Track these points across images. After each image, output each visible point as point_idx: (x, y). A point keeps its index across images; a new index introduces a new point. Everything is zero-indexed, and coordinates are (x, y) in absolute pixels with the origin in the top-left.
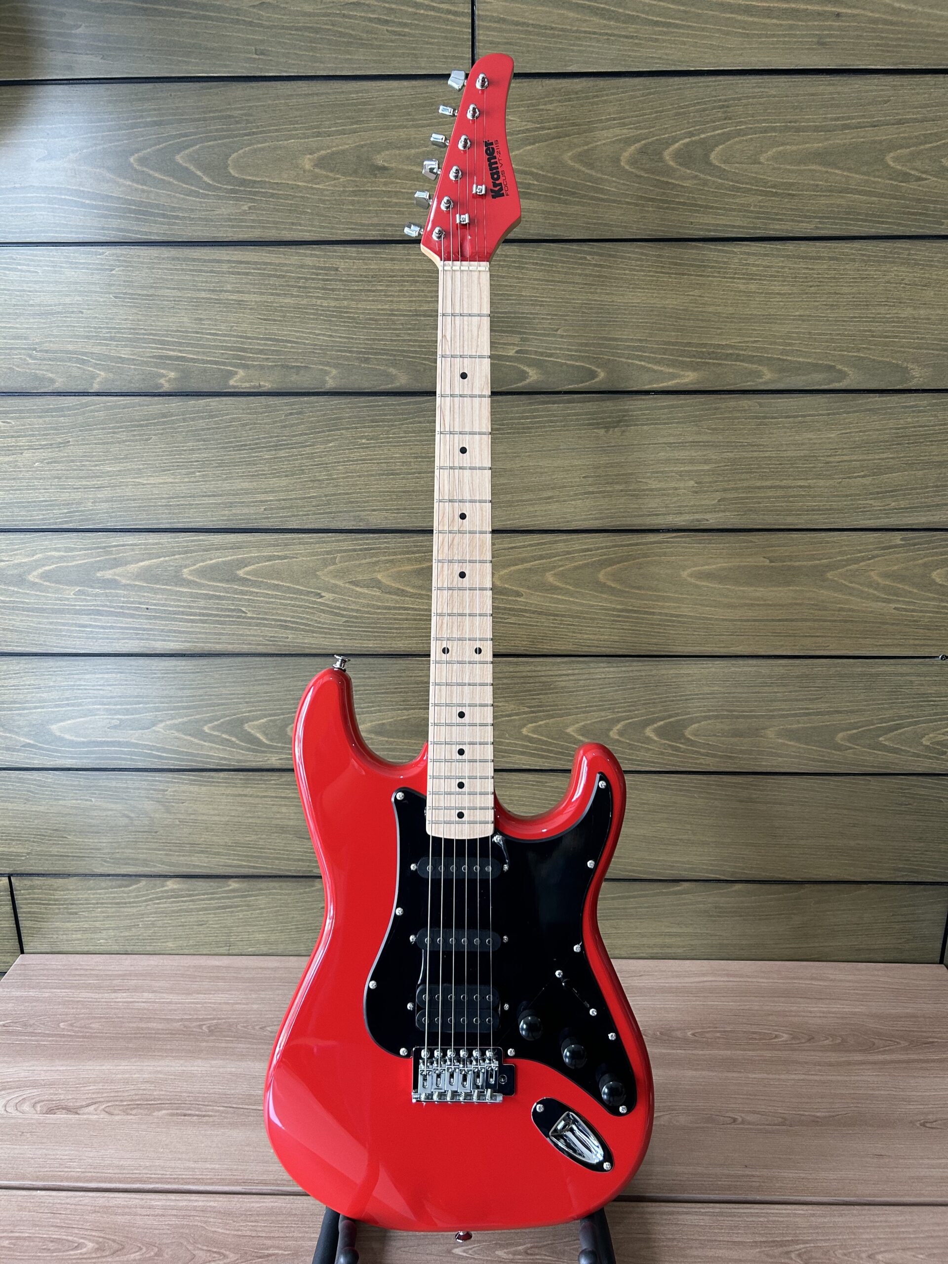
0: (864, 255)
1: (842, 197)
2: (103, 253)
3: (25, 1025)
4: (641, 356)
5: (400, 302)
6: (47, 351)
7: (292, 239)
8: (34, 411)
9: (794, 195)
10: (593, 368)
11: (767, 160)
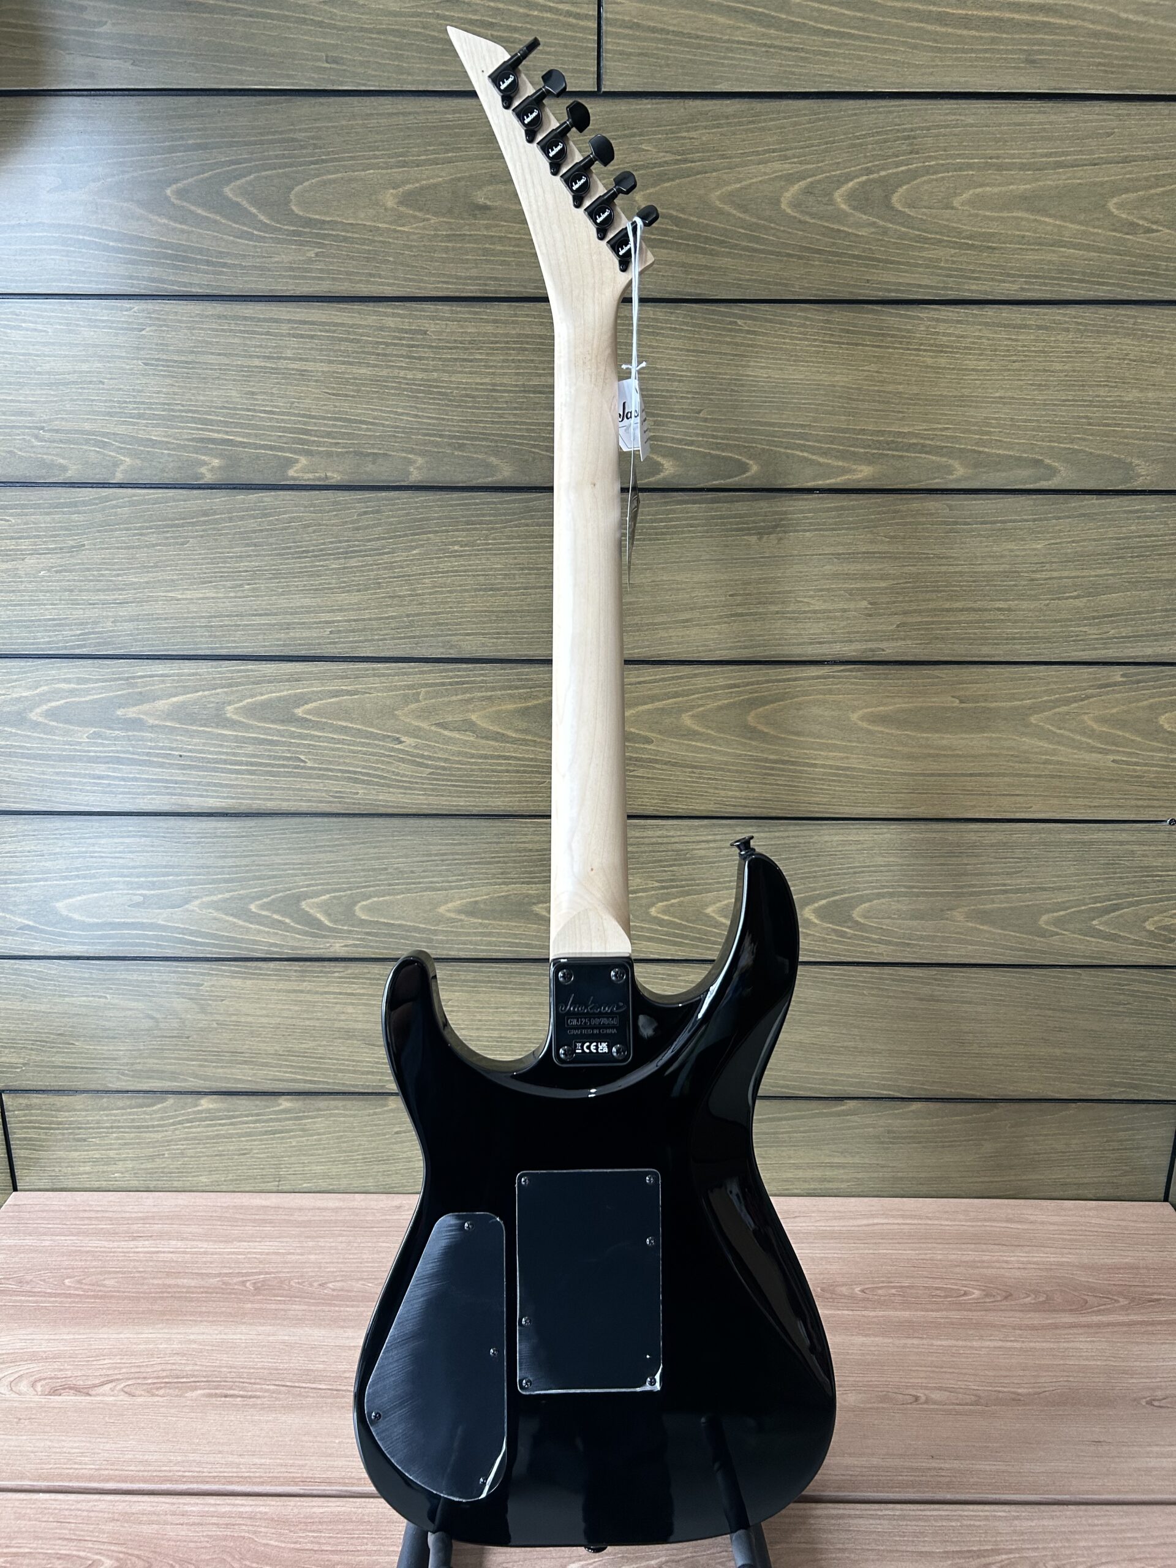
0: (1080, 324)
1: (1054, 252)
2: (131, 309)
3: (20, 1282)
4: (804, 446)
5: (504, 374)
6: (57, 431)
7: (370, 295)
8: (39, 506)
9: (994, 248)
10: (744, 460)
11: (962, 205)
